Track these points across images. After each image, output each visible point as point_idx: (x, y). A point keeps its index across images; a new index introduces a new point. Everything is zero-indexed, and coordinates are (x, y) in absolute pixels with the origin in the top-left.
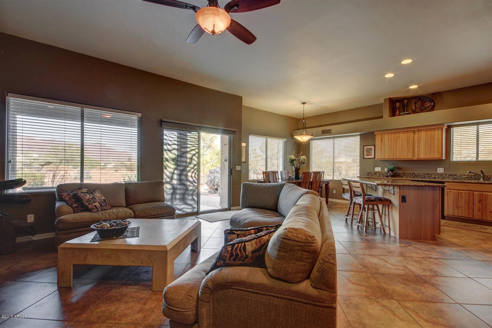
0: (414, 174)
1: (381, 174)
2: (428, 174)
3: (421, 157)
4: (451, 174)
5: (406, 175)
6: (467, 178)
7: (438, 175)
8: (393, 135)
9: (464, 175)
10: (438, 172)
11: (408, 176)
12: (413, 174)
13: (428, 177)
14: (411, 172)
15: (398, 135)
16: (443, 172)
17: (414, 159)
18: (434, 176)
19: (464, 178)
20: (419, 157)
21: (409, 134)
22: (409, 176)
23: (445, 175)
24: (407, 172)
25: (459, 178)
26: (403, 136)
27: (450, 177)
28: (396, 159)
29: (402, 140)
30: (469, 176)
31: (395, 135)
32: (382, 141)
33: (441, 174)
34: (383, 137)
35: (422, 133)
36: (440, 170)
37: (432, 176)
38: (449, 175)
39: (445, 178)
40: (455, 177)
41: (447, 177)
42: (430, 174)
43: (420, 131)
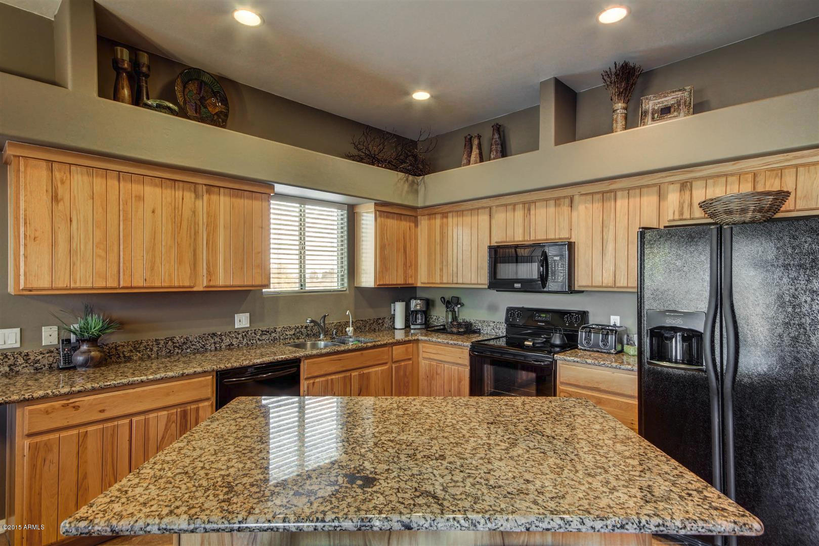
0: (172, 340)
1: (21, 361)
2: (214, 334)
3: (217, 284)
4: (265, 329)
5: (142, 347)
6: (294, 334)
7: (239, 334)
8: (113, 183)
9: (290, 329)
10: (237, 326)
11: (151, 350)
12: (167, 340)
13: (213, 345)
14: (162, 335)
15: (137, 188)
16: (248, 325)
17: (195, 289)
18: (227, 341)
19: (289, 336)
20: (212, 284)
21: (179, 194)
22: (155, 349)
23: (253, 334)
24: (148, 336)
25: (282, 337)
26: (155, 195)
27: (264, 337)
28: (132, 288)
29: (153, 212)
31: (125, 186)
32: (55, 198)
33: (245, 333)
34: (63, 182)
35: (222, 198)
36: (242, 321)
37: (222, 340)
38: (262, 331)
39: (255, 341)
40: (273, 335)
41: (259, 339)
42: (219, 333)
43: (216, 189)
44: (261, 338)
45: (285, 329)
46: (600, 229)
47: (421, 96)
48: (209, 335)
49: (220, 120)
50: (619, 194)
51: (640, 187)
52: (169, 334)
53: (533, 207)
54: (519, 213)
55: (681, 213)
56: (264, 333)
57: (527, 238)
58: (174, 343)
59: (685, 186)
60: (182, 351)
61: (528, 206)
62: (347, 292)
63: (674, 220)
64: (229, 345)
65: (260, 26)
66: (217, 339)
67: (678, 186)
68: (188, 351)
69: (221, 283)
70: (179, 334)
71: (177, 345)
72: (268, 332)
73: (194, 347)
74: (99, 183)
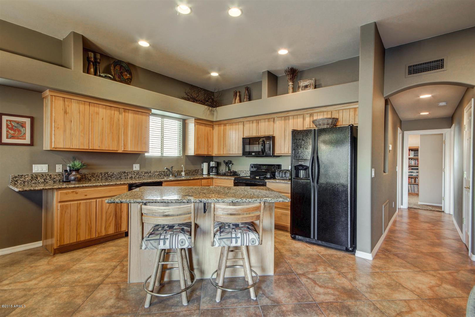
0: (107, 173)
1: (48, 178)
2: (124, 172)
3: (128, 150)
4: (146, 171)
5: (95, 176)
6: (158, 174)
7: (135, 173)
8: (87, 107)
9: (157, 172)
10: (134, 169)
11: (99, 177)
12: (105, 173)
13: (124, 177)
14: (103, 171)
15: (96, 109)
16: (139, 169)
17: (118, 152)
18: (130, 176)
19: (156, 175)
20: (125, 150)
21: (113, 112)
22: (100, 177)
23: (141, 173)
24: (98, 171)
25: (153, 175)
26: (103, 112)
27: (146, 175)
28: (94, 149)
29: (103, 119)
30: (160, 173)
31: (92, 108)
32: (66, 112)
33: (138, 173)
34: (68, 106)
35: (130, 114)
36: (136, 167)
37: (128, 175)
38: (145, 172)
39: (142, 176)
40: (150, 174)
41: (143, 175)
42: (127, 172)
43: (127, 111)
44: (144, 175)
45: (155, 172)
46: (284, 131)
47: (214, 74)
48: (122, 172)
49: (128, 82)
50: (290, 117)
51: (297, 115)
52: (106, 171)
53: (260, 122)
54: (255, 125)
55: (310, 125)
56: (146, 173)
57: (257, 135)
58: (108, 175)
59: (311, 115)
60: (111, 178)
61: (258, 121)
62: (182, 157)
63: (308, 128)
64: (131, 177)
65: (149, 46)
66: (126, 174)
67: (309, 115)
68: (114, 178)
69: (129, 150)
70: (110, 172)
71: (109, 176)
72: (147, 173)
73: (116, 177)
74: (82, 107)
